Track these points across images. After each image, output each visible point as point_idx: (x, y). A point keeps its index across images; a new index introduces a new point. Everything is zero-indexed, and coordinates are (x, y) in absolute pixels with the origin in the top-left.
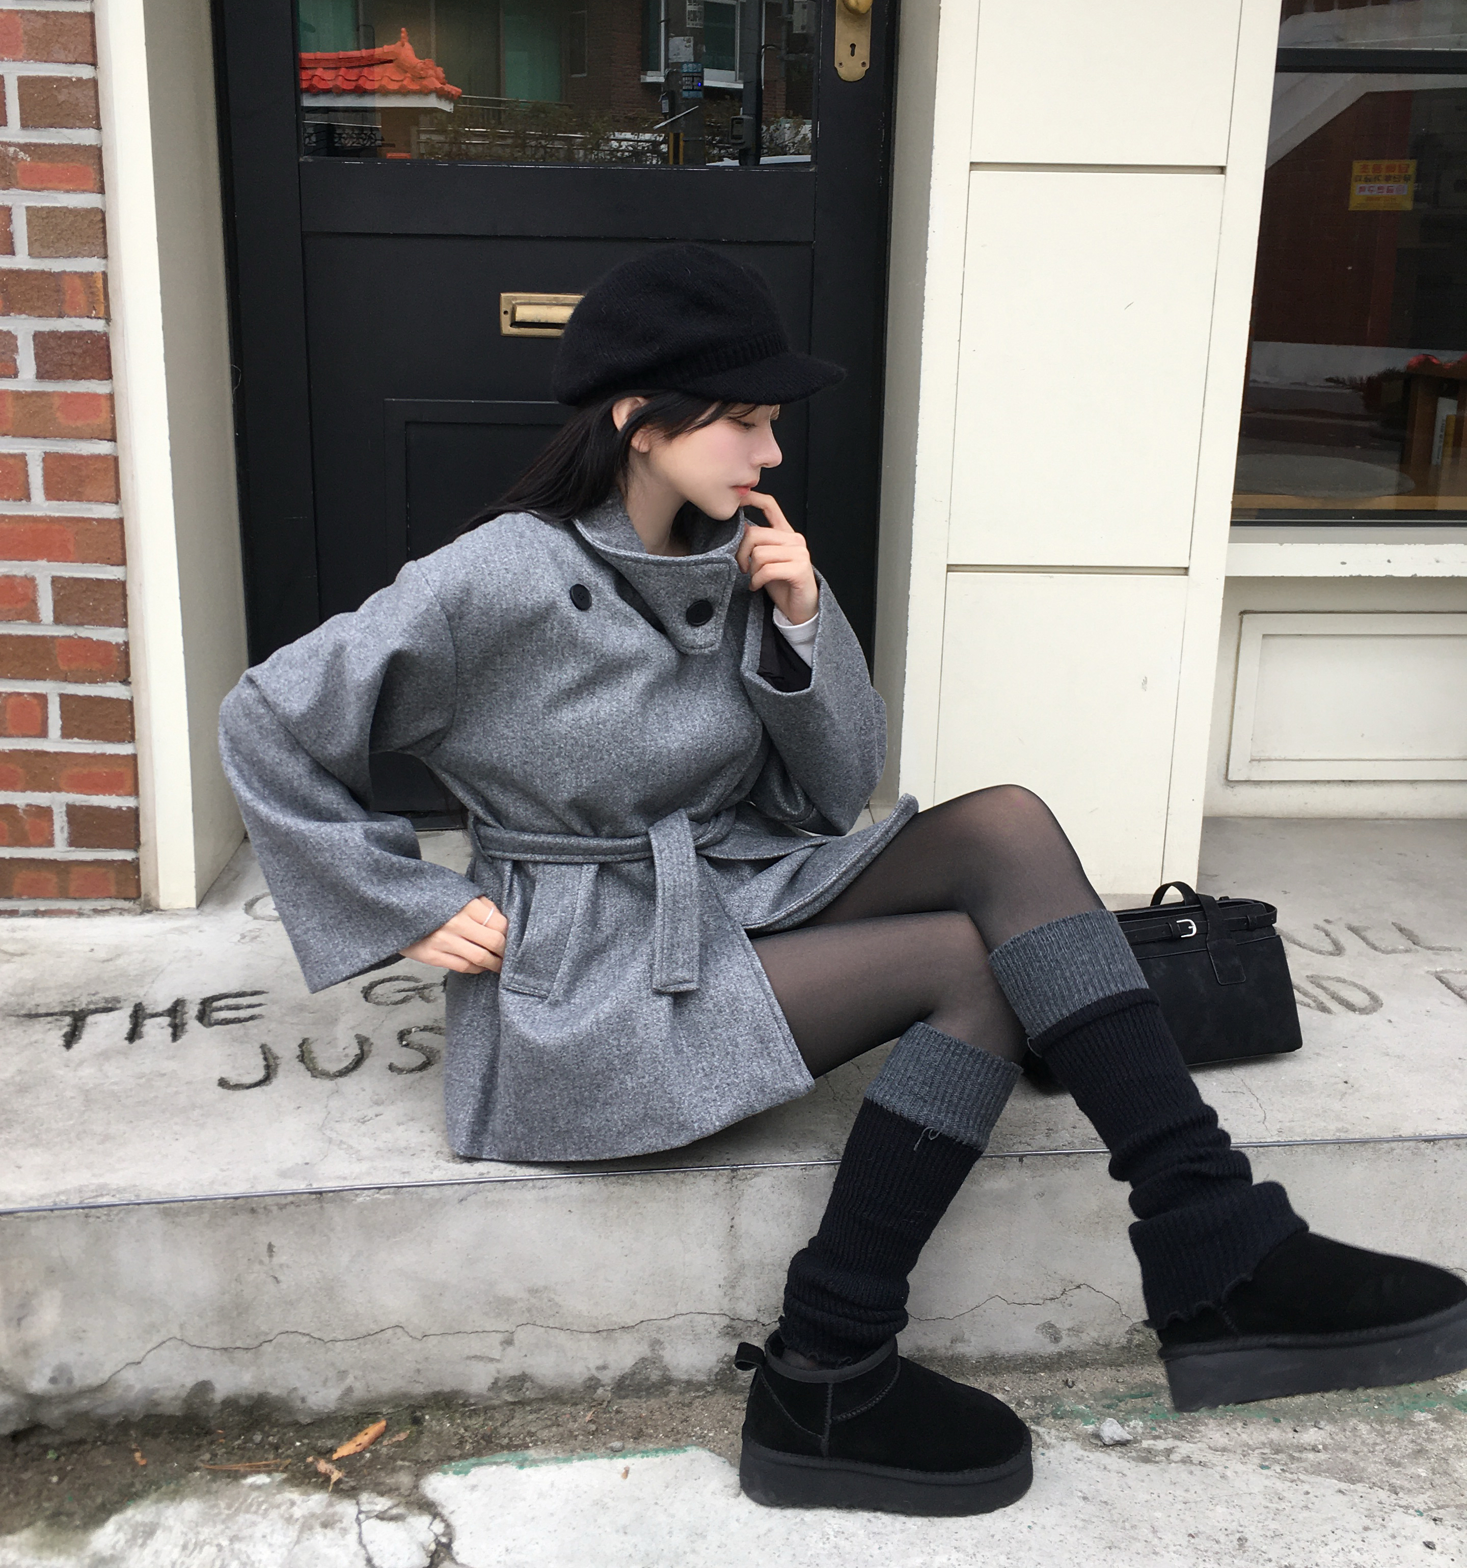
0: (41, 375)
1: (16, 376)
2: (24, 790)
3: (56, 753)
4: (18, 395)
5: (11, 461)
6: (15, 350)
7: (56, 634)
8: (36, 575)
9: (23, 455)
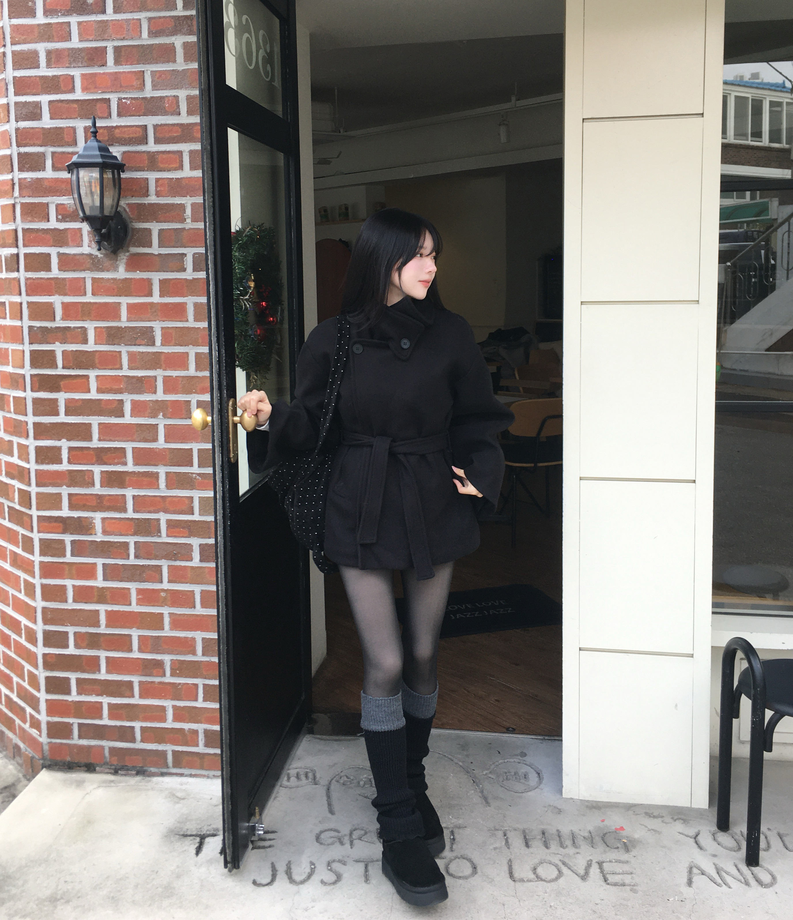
0: (201, 561)
1: (192, 560)
2: (188, 723)
3: (200, 708)
4: (192, 568)
5: (189, 593)
6: (192, 551)
7: (202, 660)
8: (196, 637)
9: (193, 591)
